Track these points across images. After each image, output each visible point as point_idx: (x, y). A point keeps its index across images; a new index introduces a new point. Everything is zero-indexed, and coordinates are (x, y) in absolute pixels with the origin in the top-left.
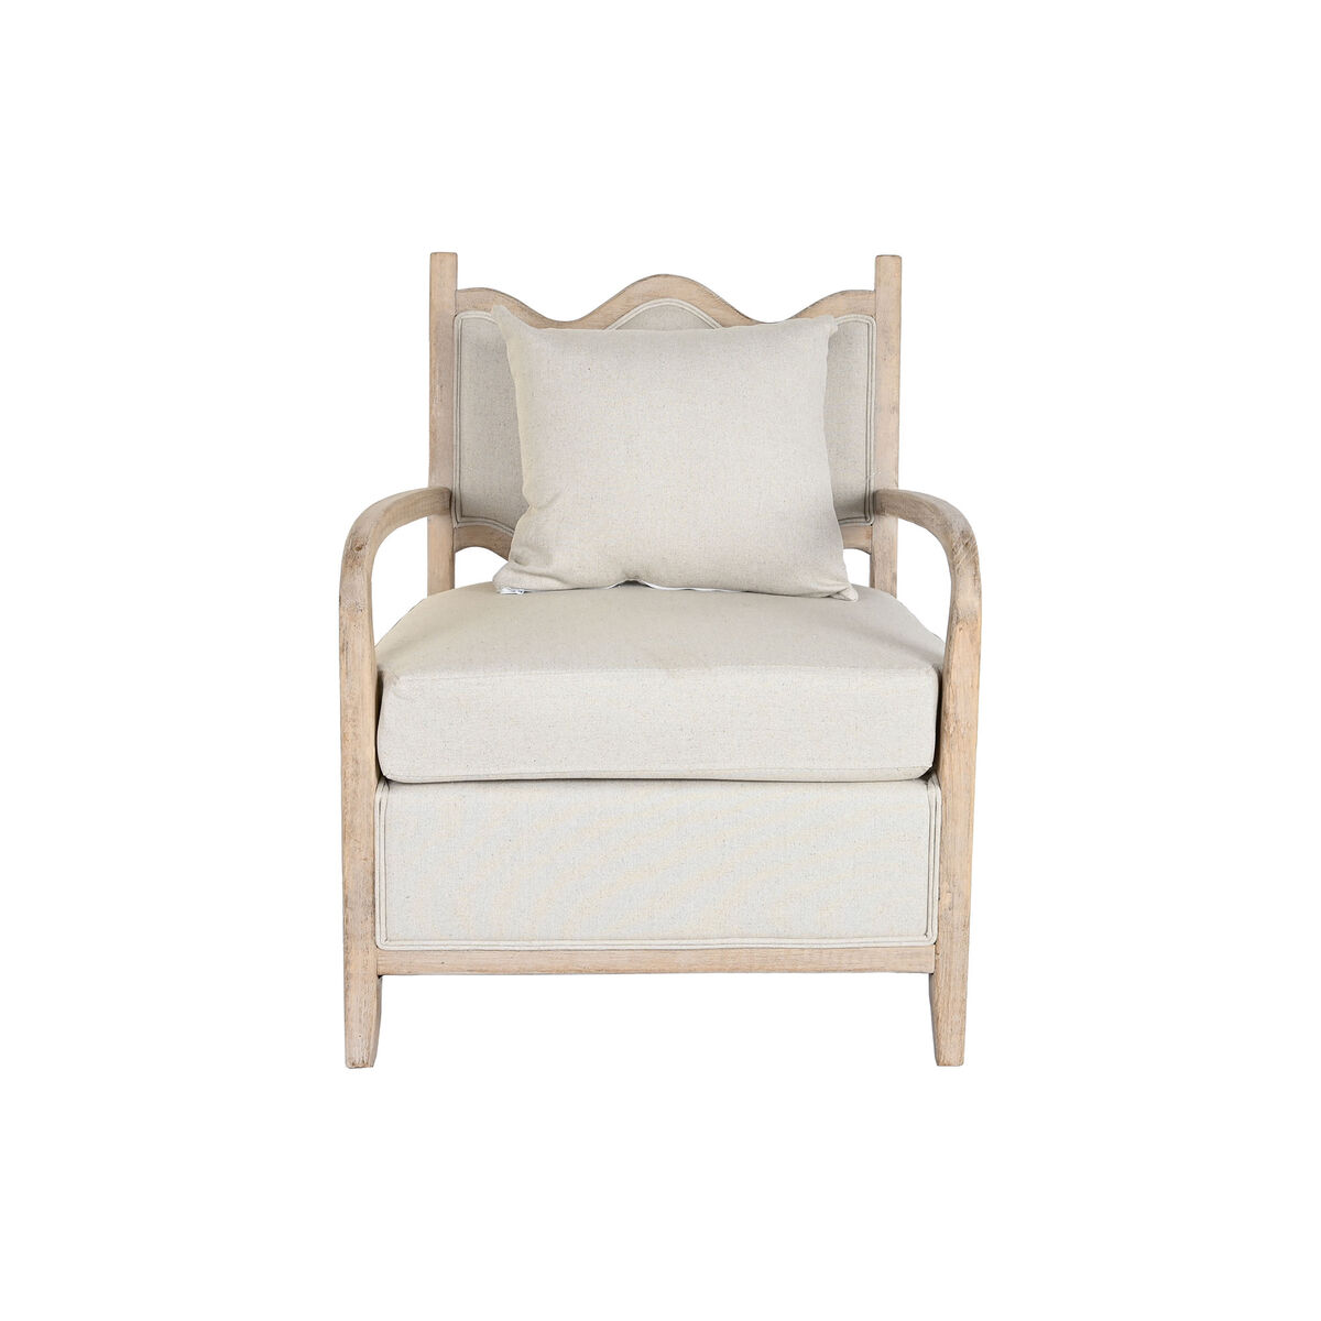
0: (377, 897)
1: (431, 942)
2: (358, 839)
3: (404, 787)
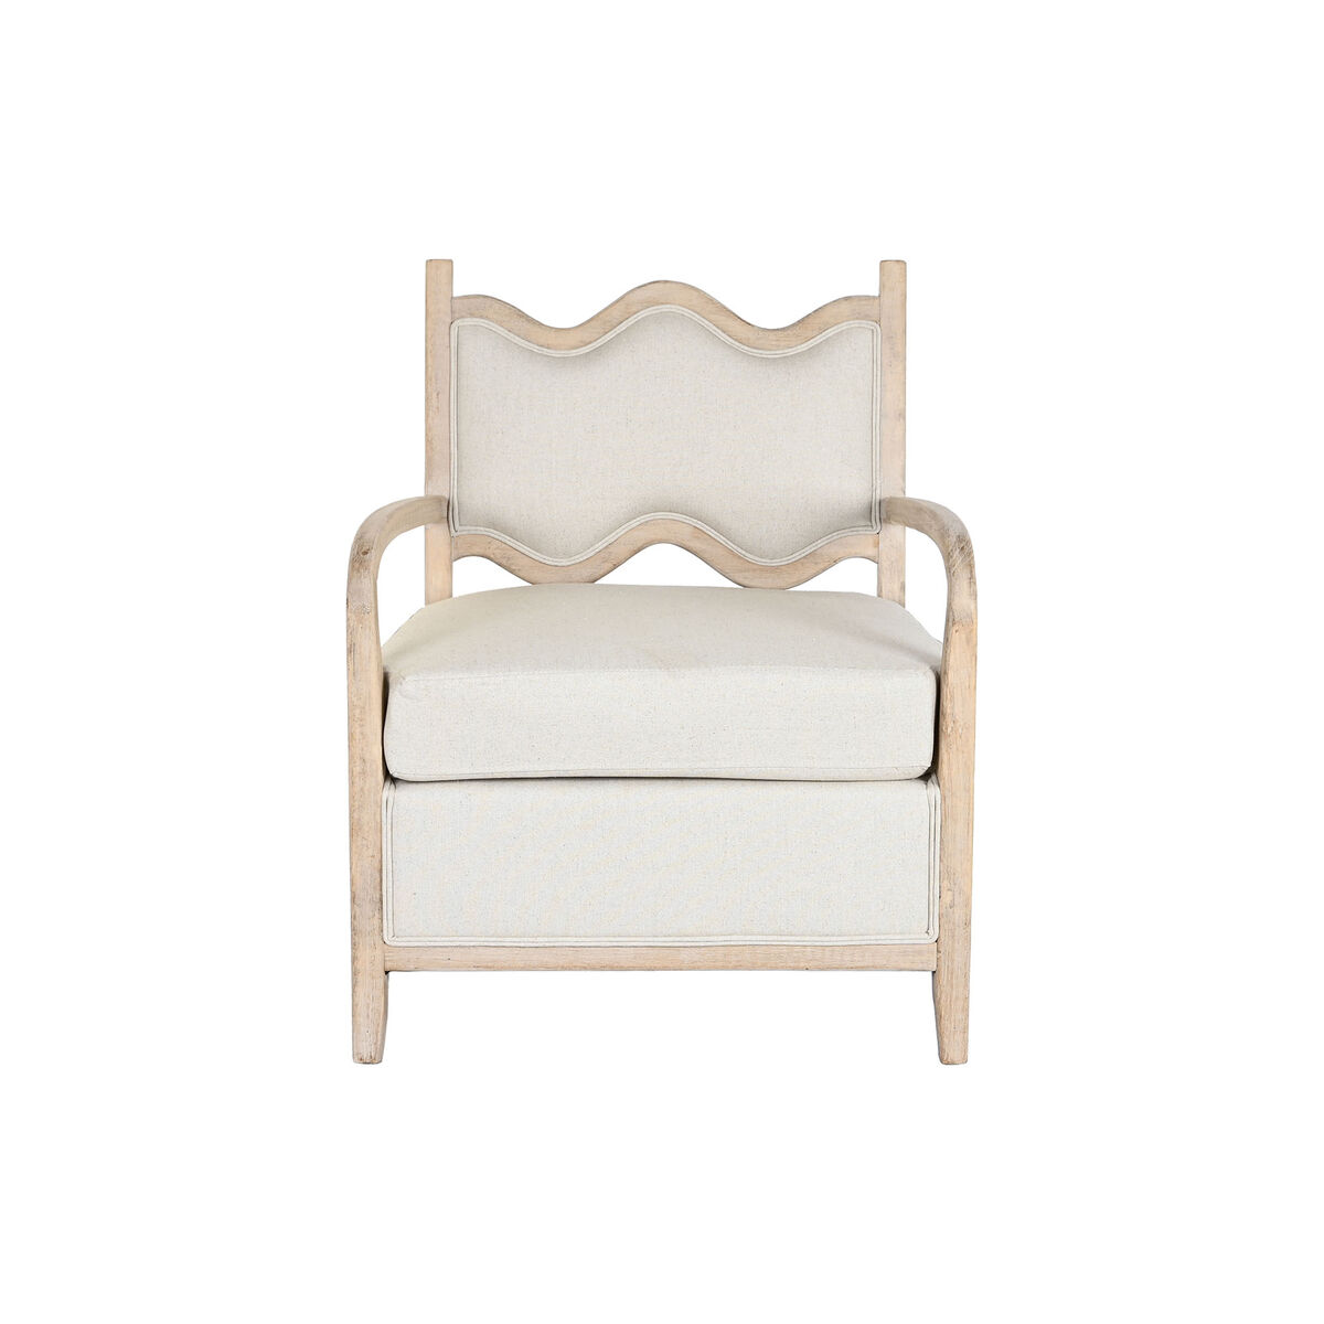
0: (384, 894)
1: (438, 939)
2: (365, 836)
3: (411, 786)
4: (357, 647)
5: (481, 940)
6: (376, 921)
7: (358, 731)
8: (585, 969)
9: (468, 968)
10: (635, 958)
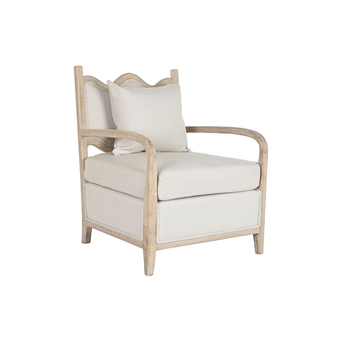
0: (157, 230)
1: (168, 241)
2: (153, 216)
3: (163, 201)
4: (153, 167)
5: (176, 240)
6: (155, 238)
7: (152, 189)
8: (196, 243)
9: (173, 247)
10: (206, 239)
